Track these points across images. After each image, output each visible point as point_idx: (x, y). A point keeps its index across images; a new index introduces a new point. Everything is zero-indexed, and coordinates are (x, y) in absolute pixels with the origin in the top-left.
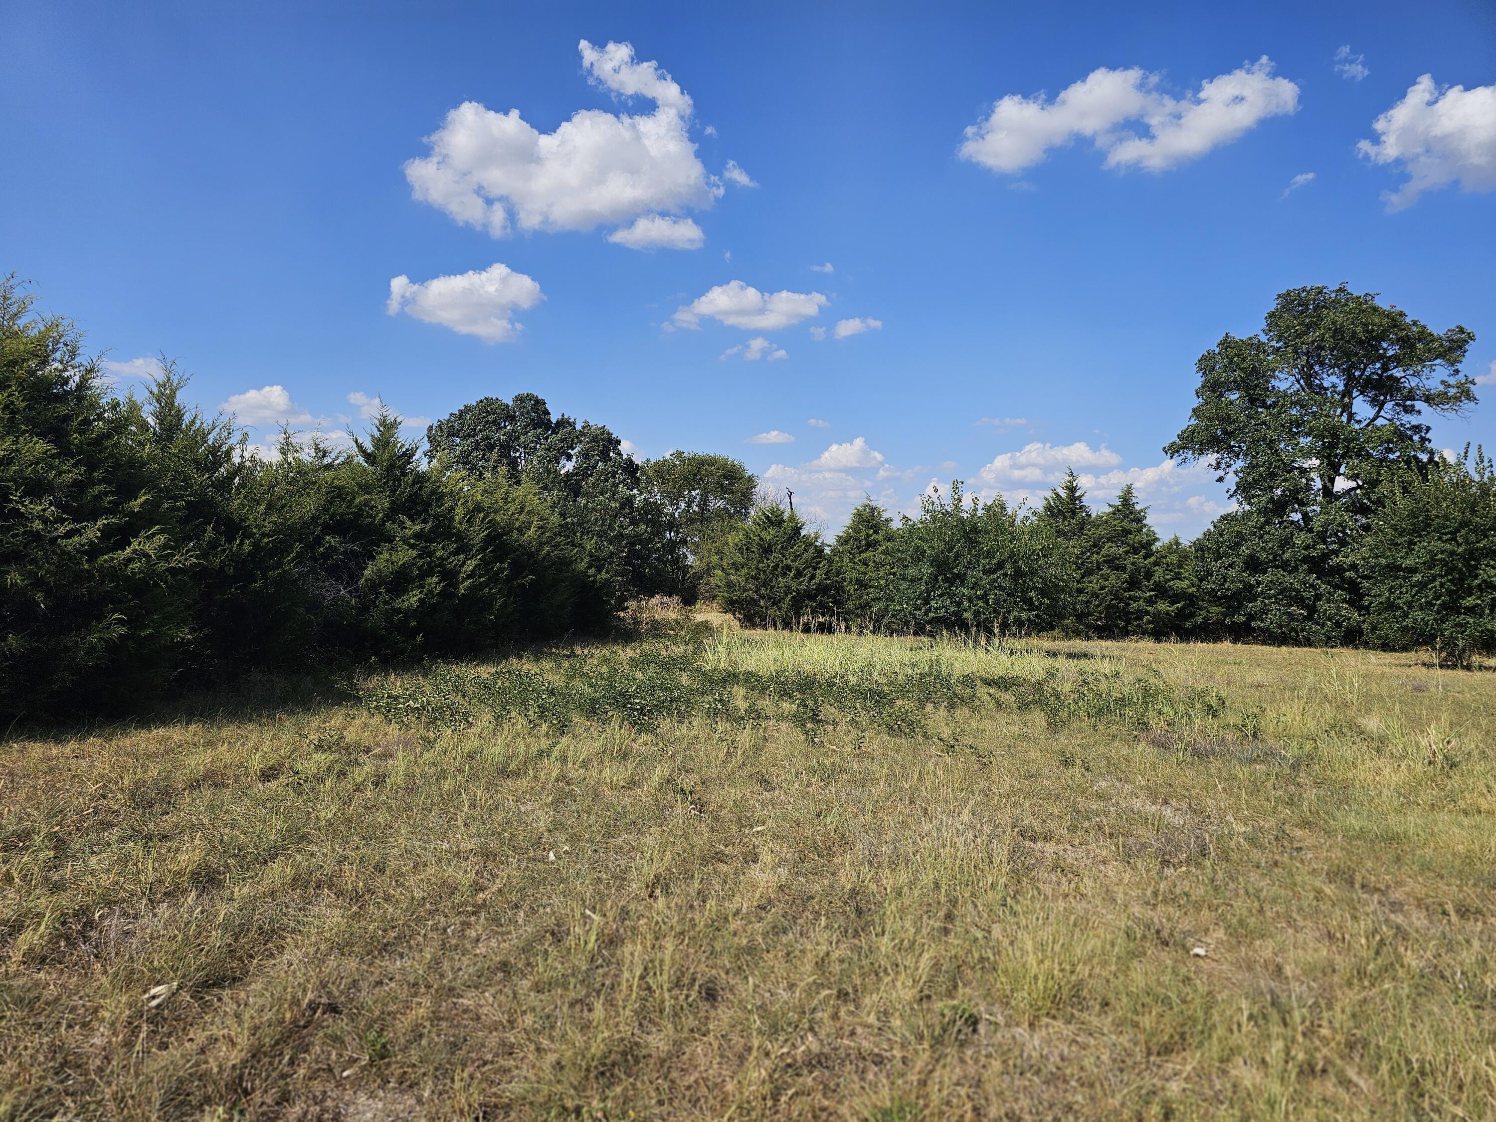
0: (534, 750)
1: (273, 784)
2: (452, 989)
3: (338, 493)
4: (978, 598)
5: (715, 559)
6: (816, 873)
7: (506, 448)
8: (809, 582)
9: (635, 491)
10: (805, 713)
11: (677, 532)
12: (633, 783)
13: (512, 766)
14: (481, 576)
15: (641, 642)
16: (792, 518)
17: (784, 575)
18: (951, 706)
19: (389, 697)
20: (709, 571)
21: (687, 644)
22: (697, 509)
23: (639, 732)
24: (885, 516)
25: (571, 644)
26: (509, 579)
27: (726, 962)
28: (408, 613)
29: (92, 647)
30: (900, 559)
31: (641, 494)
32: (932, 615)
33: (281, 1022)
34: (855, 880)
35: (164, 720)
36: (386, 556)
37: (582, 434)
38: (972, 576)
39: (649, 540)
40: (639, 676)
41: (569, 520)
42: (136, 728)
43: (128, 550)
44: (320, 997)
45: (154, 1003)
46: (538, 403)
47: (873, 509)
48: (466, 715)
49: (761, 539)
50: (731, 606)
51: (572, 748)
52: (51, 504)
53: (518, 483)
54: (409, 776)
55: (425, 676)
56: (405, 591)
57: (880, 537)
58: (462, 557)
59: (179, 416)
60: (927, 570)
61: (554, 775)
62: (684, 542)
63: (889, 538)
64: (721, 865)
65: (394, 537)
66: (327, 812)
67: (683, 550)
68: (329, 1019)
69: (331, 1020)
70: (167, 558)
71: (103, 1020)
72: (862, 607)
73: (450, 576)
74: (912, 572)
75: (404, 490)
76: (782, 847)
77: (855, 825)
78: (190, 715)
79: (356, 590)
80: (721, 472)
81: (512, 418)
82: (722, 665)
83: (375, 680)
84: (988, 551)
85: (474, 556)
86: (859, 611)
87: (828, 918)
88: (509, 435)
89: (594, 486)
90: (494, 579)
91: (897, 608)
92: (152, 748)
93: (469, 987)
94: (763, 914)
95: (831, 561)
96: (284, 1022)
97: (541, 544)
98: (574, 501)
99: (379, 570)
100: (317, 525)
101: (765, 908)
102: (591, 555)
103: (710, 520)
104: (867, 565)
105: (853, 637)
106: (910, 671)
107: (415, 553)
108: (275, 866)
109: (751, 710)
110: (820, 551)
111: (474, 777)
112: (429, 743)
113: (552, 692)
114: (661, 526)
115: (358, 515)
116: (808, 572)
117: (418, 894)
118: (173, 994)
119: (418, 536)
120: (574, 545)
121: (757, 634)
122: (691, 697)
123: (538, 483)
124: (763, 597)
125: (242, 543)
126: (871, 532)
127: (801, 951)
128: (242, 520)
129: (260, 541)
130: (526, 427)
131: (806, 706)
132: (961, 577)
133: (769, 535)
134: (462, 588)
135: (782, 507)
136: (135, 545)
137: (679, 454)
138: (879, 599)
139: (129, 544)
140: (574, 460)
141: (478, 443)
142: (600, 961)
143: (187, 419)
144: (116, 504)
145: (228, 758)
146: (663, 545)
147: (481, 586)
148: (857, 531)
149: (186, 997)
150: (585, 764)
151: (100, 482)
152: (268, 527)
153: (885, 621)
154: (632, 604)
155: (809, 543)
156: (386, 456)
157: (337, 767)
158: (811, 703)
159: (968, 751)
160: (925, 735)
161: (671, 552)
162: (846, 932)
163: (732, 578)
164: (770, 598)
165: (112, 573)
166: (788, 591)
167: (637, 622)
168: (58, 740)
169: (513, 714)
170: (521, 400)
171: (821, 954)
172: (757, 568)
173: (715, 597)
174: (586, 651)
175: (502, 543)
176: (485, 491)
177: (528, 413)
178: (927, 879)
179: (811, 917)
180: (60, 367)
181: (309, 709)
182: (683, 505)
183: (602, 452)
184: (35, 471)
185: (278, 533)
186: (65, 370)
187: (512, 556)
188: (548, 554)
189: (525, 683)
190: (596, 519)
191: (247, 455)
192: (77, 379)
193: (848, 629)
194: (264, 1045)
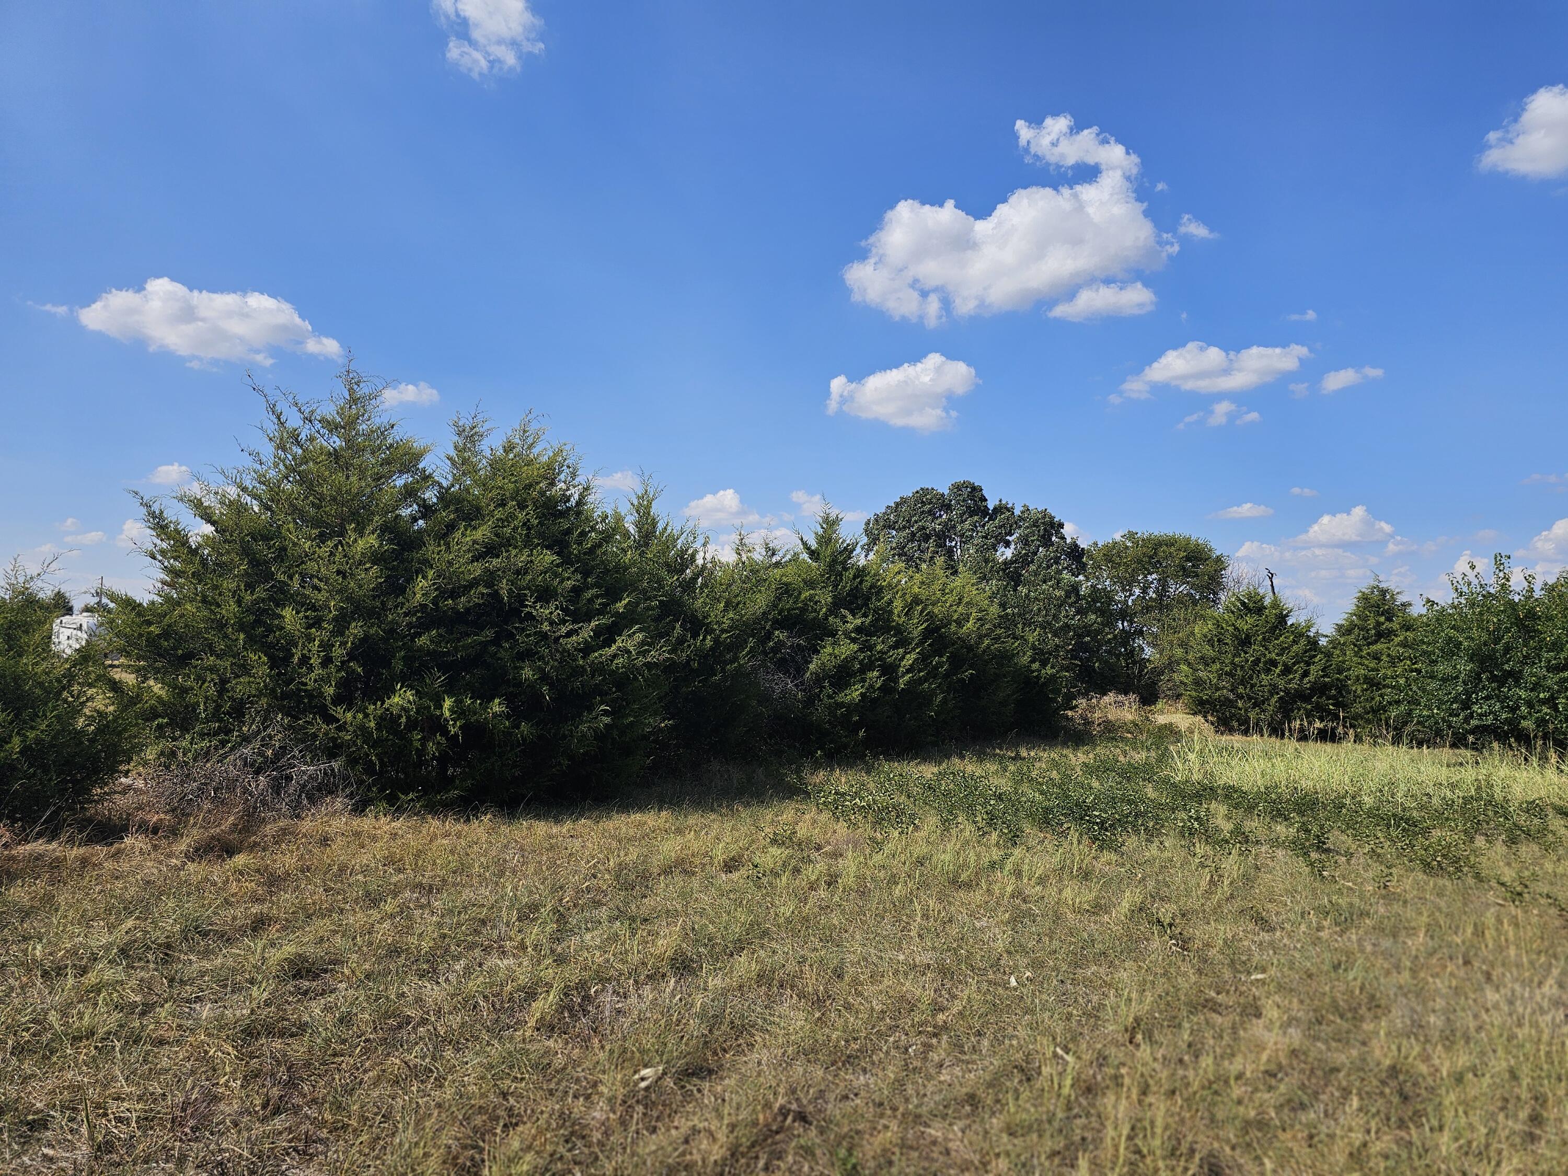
0: (985, 861)
1: (735, 876)
2: (918, 1116)
3: (786, 590)
4: (1543, 702)
5: (1179, 652)
6: (1341, 1039)
7: (941, 537)
8: (1301, 679)
9: (1081, 577)
10: (1307, 840)
11: (1131, 622)
12: (1098, 908)
13: (964, 877)
14: (920, 671)
15: (1095, 745)
16: (1276, 604)
17: (1268, 671)
18: (1512, 841)
19: (836, 793)
20: (1171, 665)
21: (1148, 750)
22: (1154, 596)
23: (1101, 848)
24: (1401, 599)
25: (1015, 745)
26: (947, 675)
27: (1231, 1136)
28: (851, 708)
29: (584, 736)
30: (1424, 653)
31: (1087, 579)
32: (1474, 722)
33: (755, 1123)
34: (1396, 1053)
35: (642, 807)
36: (829, 649)
37: (1021, 518)
38: (1532, 675)
39: (1098, 632)
40: (1095, 784)
41: (1009, 611)
42: (617, 813)
43: (614, 647)
44: (790, 1103)
45: (643, 1085)
46: (975, 490)
47: (1384, 592)
48: (912, 817)
49: (1236, 629)
50: (1201, 707)
51: (1027, 861)
52: (557, 609)
53: (955, 573)
54: (860, 878)
55: (868, 772)
56: (848, 685)
57: (1395, 625)
58: (901, 651)
59: (654, 524)
60: (1464, 667)
61: (1009, 889)
62: (1141, 633)
63: (1407, 627)
64: (1214, 1015)
65: (837, 631)
66: (787, 910)
67: (1139, 641)
68: (798, 1128)
69: (801, 1130)
70: (644, 653)
71: (601, 1094)
72: (1374, 711)
73: (890, 670)
74: (1443, 668)
75: (846, 585)
76: (1290, 1002)
77: (1388, 985)
78: (663, 801)
79: (802, 683)
80: (1183, 554)
81: (948, 507)
82: (1196, 777)
83: (821, 774)
84: (1554, 644)
85: (913, 649)
86: (1370, 716)
87: (1361, 1099)
88: (945, 524)
89: (1036, 574)
90: (933, 673)
91: (1425, 713)
92: (631, 832)
93: (936, 1116)
94: (1273, 1082)
95: (1328, 655)
96: (758, 1124)
97: (981, 637)
98: (1015, 590)
99: (823, 664)
100: (767, 620)
101: (1275, 1076)
102: (1034, 648)
103: (1169, 607)
104: (1379, 660)
105: (1364, 749)
106: (1448, 793)
107: (855, 647)
108: (742, 960)
109: (1238, 831)
110: (1313, 643)
111: (924, 885)
112: (877, 845)
113: (1000, 797)
114: (1112, 614)
115: (804, 610)
116: (1300, 668)
117: (878, 1008)
118: (660, 1078)
119: (858, 630)
120: (1016, 638)
121: (1237, 740)
122: (1160, 812)
123: (975, 573)
124: (1241, 698)
125: (704, 639)
126: (1382, 619)
127: (1328, 1135)
128: (705, 617)
129: (719, 636)
130: (961, 515)
131: (1307, 831)
132: (1516, 676)
133: (1247, 623)
134: (902, 683)
135: (1261, 591)
136: (619, 643)
137: (1131, 535)
138: (1398, 702)
139: (615, 642)
140: (1013, 546)
141: (913, 534)
142: (1076, 1111)
143: (660, 526)
144: (605, 605)
145: (695, 846)
146: (1115, 637)
147: (921, 681)
148: (1363, 618)
149: (669, 1082)
150: (1042, 881)
151: (593, 586)
152: (727, 623)
153: (1408, 729)
154: (1082, 702)
155: (1299, 633)
156: (829, 552)
157: (793, 862)
158: (1315, 829)
159: (1543, 901)
160: (1477, 876)
161: (1125, 644)
162: (1388, 1119)
163: (1201, 674)
164: (1250, 698)
165: (600, 668)
166: (1274, 689)
167: (1088, 723)
168: (557, 821)
169: (960, 819)
170: (958, 487)
171: (1357, 1143)
172: (1232, 663)
173: (1179, 696)
174: (1032, 754)
175: (941, 636)
176: (923, 583)
177: (964, 500)
178: (1499, 1064)
179: (1337, 1094)
180: (564, 487)
181: (763, 802)
182: (1137, 591)
183: (1043, 536)
184: (545, 580)
185: (736, 628)
186: (568, 489)
187: (950, 649)
188: (988, 647)
189: (970, 785)
190: (1039, 610)
191: (708, 557)
192: (576, 496)
193: (1358, 739)
194: (741, 1145)
